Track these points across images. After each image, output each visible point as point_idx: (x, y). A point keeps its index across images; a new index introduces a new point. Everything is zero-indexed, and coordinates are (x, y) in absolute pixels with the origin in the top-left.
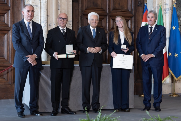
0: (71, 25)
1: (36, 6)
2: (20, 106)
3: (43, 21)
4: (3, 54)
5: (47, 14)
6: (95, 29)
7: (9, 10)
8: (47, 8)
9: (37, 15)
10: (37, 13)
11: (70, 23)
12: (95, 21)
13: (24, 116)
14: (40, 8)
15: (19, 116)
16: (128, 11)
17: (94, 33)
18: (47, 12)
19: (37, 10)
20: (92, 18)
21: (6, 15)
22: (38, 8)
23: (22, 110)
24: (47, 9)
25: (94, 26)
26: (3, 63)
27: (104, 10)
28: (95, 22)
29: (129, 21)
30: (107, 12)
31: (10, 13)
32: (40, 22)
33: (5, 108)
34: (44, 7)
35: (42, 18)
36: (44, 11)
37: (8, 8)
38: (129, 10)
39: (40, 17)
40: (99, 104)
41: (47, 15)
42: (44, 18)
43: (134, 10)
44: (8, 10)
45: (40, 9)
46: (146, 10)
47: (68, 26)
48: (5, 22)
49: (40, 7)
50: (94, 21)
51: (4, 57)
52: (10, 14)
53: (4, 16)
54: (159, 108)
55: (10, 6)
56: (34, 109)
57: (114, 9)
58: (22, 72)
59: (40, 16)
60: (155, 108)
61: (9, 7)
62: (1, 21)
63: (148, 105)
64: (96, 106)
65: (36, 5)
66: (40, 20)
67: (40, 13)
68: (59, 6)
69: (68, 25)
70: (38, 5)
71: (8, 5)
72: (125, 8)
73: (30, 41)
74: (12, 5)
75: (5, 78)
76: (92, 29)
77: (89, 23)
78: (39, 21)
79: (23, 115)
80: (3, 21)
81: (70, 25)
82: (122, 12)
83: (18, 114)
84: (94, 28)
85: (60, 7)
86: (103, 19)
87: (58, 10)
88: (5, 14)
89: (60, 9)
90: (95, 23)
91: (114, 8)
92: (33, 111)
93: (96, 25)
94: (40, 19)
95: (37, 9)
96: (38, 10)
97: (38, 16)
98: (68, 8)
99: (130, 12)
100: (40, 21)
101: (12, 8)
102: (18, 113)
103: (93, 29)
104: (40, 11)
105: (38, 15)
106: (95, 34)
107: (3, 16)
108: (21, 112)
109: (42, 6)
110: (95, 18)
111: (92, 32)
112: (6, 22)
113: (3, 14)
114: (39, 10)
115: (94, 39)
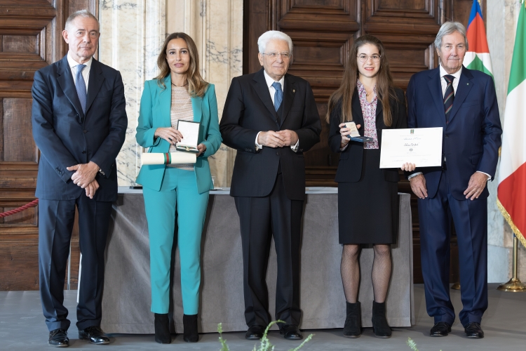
0: (241, 64)
1: (132, 5)
2: (55, 312)
3: (153, 53)
4: (34, 152)
5: (164, 30)
6: (282, 81)
7: (52, 19)
8: (164, 13)
9: (136, 33)
10: (136, 27)
11: (235, 56)
12: (282, 58)
13: (67, 343)
14: (145, 12)
15: (53, 342)
16: (426, 16)
17: (276, 94)
18: (166, 23)
19: (136, 18)
20: (273, 48)
21: (43, 33)
22: (138, 12)
23: (62, 325)
24: (166, 15)
25: (277, 72)
26: (32, 179)
27: (348, 15)
28: (280, 61)
29: (430, 46)
30: (356, 21)
31: (54, 28)
32: (145, 54)
33: (23, 318)
34: (156, 8)
35: (149, 41)
36: (157, 20)
37: (50, 13)
38: (428, 13)
39: (145, 38)
40: (300, 311)
41: (164, 33)
42: (157, 42)
43: (445, 11)
44: (50, 18)
45: (143, 14)
46: (476, 15)
47: (232, 65)
48: (39, 55)
49: (143, 9)
50: (279, 59)
51: (37, 160)
52: (54, 31)
53: (38, 36)
54: (479, 329)
55: (55, 6)
56: (89, 324)
57: (380, 9)
58: (56, 212)
59: (143, 36)
60: (465, 327)
61: (53, 8)
62: (28, 51)
63: (444, 318)
64: (290, 318)
65: (133, 3)
66: (145, 49)
67: (143, 26)
68: (203, 6)
69: (232, 61)
70: (138, 3)
71: (50, 4)
72: (417, 8)
73: (80, 122)
74: (61, 4)
75: (38, 226)
76: (270, 81)
77: (262, 64)
78: (140, 51)
79: (62, 341)
80: (35, 52)
81: (237, 62)
82: (406, 20)
83: (51, 337)
84: (279, 79)
85: (204, 8)
86: (344, 42)
87: (201, 18)
88: (41, 29)
89: (206, 13)
90: (280, 65)
91: (379, 7)
92: (87, 330)
93: (283, 71)
94: (143, 45)
95: (136, 15)
96: (138, 17)
97: (138, 37)
98: (230, 10)
99: (434, 18)
100: (143, 51)
101: (61, 12)
102: (51, 332)
103: (273, 83)
104: (143, 20)
105: (138, 32)
106: (280, 98)
107: (36, 35)
108: (59, 332)
109: (150, 4)
110: (280, 49)
111: (272, 92)
112: (42, 55)
113: (35, 31)
114: (140, 18)
115: (276, 113)
